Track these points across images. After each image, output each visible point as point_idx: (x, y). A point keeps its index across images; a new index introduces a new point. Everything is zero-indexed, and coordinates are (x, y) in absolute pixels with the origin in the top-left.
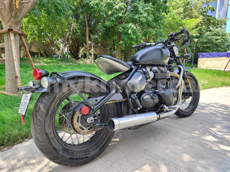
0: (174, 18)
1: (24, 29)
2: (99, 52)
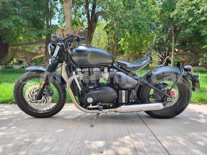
2: (187, 59)
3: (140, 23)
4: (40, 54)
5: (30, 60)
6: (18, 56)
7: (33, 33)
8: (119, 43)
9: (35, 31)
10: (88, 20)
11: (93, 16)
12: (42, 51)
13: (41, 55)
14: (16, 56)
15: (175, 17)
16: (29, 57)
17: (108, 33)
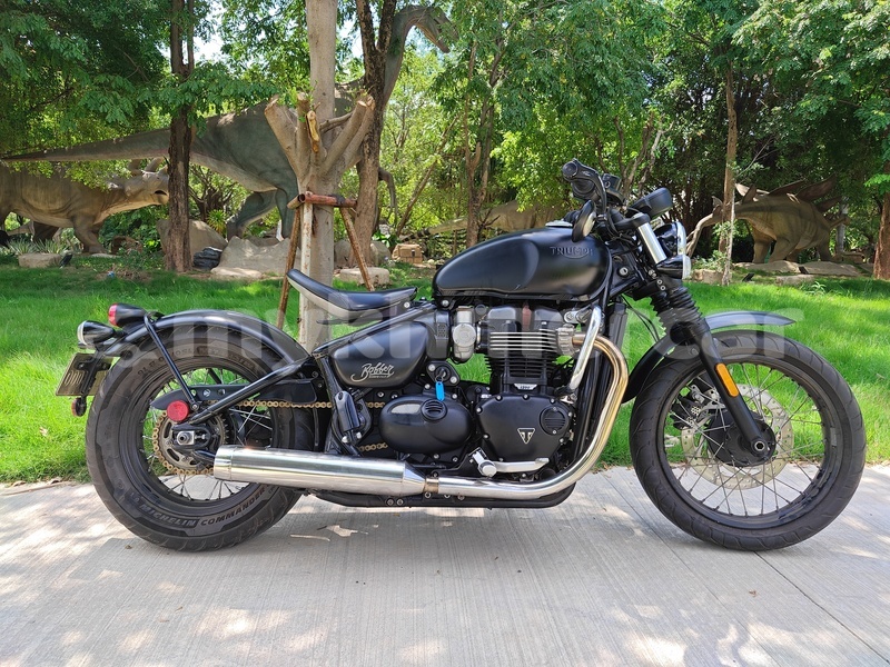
2: (786, 230)
3: (601, 66)
4: (134, 197)
5: (90, 222)
6: (32, 202)
7: (111, 99)
8: (497, 151)
9: (122, 91)
10: (368, 44)
11: (387, 29)
12: (146, 183)
13: (139, 200)
14: (24, 202)
15: (754, 42)
16: (82, 207)
17: (449, 105)
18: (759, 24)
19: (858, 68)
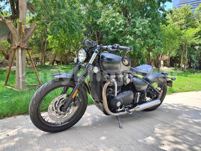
0: (174, 29)
1: (50, 44)
10: (13, 8)
15: (101, 24)
18: (101, 21)
19: (118, 32)
